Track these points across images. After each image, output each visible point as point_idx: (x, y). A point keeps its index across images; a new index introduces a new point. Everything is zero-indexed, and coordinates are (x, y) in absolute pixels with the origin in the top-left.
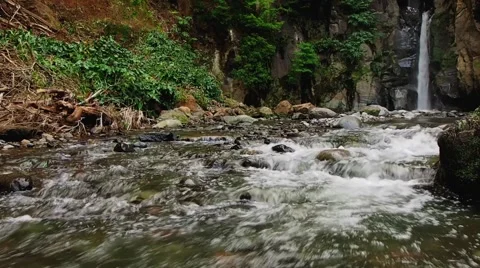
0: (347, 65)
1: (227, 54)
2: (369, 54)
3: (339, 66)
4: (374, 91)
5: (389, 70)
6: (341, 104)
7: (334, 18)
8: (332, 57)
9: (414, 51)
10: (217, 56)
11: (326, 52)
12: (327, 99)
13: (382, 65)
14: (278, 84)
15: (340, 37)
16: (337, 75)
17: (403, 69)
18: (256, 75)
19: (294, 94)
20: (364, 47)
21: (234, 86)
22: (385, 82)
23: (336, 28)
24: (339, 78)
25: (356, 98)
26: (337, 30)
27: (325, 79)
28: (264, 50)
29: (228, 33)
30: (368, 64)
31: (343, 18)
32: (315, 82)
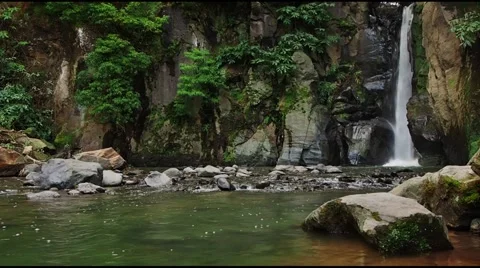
0: (273, 86)
1: (75, 66)
2: (310, 68)
3: (260, 87)
4: (313, 128)
5: (345, 94)
6: (261, 148)
7: (257, 13)
8: (250, 72)
9: (389, 65)
10: (64, 70)
11: (242, 64)
12: (238, 140)
13: (334, 86)
14: (163, 115)
15: (266, 42)
16: (257, 100)
17: (370, 93)
18: (110, 100)
19: (189, 132)
20: (300, 57)
21: (86, 117)
22: (337, 113)
23: (260, 28)
24: (261, 106)
25: (286, 140)
26: (261, 32)
27: (236, 108)
28: (125, 60)
29: (75, 34)
30: (307, 83)
31: (270, 13)
32: (219, 112)
